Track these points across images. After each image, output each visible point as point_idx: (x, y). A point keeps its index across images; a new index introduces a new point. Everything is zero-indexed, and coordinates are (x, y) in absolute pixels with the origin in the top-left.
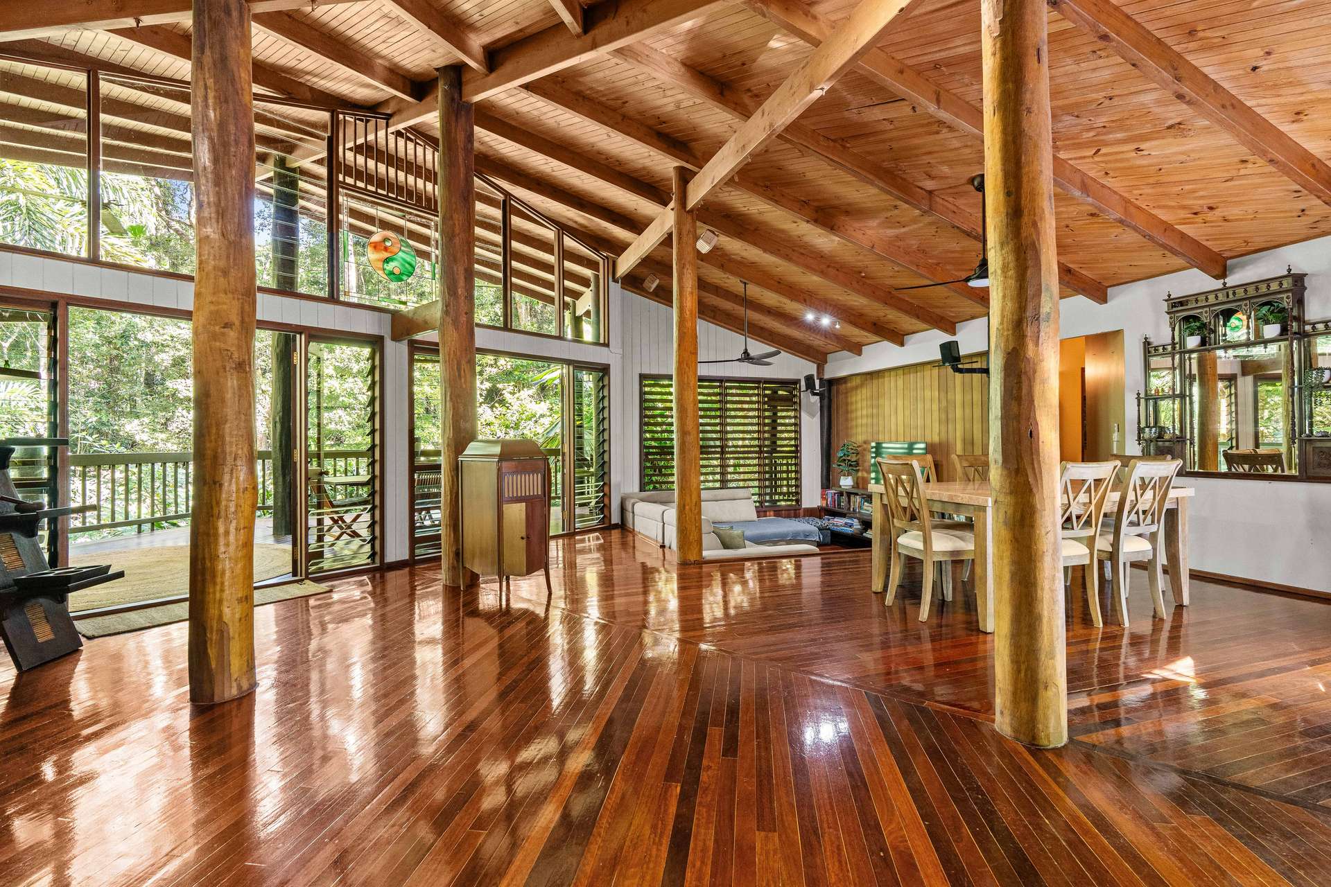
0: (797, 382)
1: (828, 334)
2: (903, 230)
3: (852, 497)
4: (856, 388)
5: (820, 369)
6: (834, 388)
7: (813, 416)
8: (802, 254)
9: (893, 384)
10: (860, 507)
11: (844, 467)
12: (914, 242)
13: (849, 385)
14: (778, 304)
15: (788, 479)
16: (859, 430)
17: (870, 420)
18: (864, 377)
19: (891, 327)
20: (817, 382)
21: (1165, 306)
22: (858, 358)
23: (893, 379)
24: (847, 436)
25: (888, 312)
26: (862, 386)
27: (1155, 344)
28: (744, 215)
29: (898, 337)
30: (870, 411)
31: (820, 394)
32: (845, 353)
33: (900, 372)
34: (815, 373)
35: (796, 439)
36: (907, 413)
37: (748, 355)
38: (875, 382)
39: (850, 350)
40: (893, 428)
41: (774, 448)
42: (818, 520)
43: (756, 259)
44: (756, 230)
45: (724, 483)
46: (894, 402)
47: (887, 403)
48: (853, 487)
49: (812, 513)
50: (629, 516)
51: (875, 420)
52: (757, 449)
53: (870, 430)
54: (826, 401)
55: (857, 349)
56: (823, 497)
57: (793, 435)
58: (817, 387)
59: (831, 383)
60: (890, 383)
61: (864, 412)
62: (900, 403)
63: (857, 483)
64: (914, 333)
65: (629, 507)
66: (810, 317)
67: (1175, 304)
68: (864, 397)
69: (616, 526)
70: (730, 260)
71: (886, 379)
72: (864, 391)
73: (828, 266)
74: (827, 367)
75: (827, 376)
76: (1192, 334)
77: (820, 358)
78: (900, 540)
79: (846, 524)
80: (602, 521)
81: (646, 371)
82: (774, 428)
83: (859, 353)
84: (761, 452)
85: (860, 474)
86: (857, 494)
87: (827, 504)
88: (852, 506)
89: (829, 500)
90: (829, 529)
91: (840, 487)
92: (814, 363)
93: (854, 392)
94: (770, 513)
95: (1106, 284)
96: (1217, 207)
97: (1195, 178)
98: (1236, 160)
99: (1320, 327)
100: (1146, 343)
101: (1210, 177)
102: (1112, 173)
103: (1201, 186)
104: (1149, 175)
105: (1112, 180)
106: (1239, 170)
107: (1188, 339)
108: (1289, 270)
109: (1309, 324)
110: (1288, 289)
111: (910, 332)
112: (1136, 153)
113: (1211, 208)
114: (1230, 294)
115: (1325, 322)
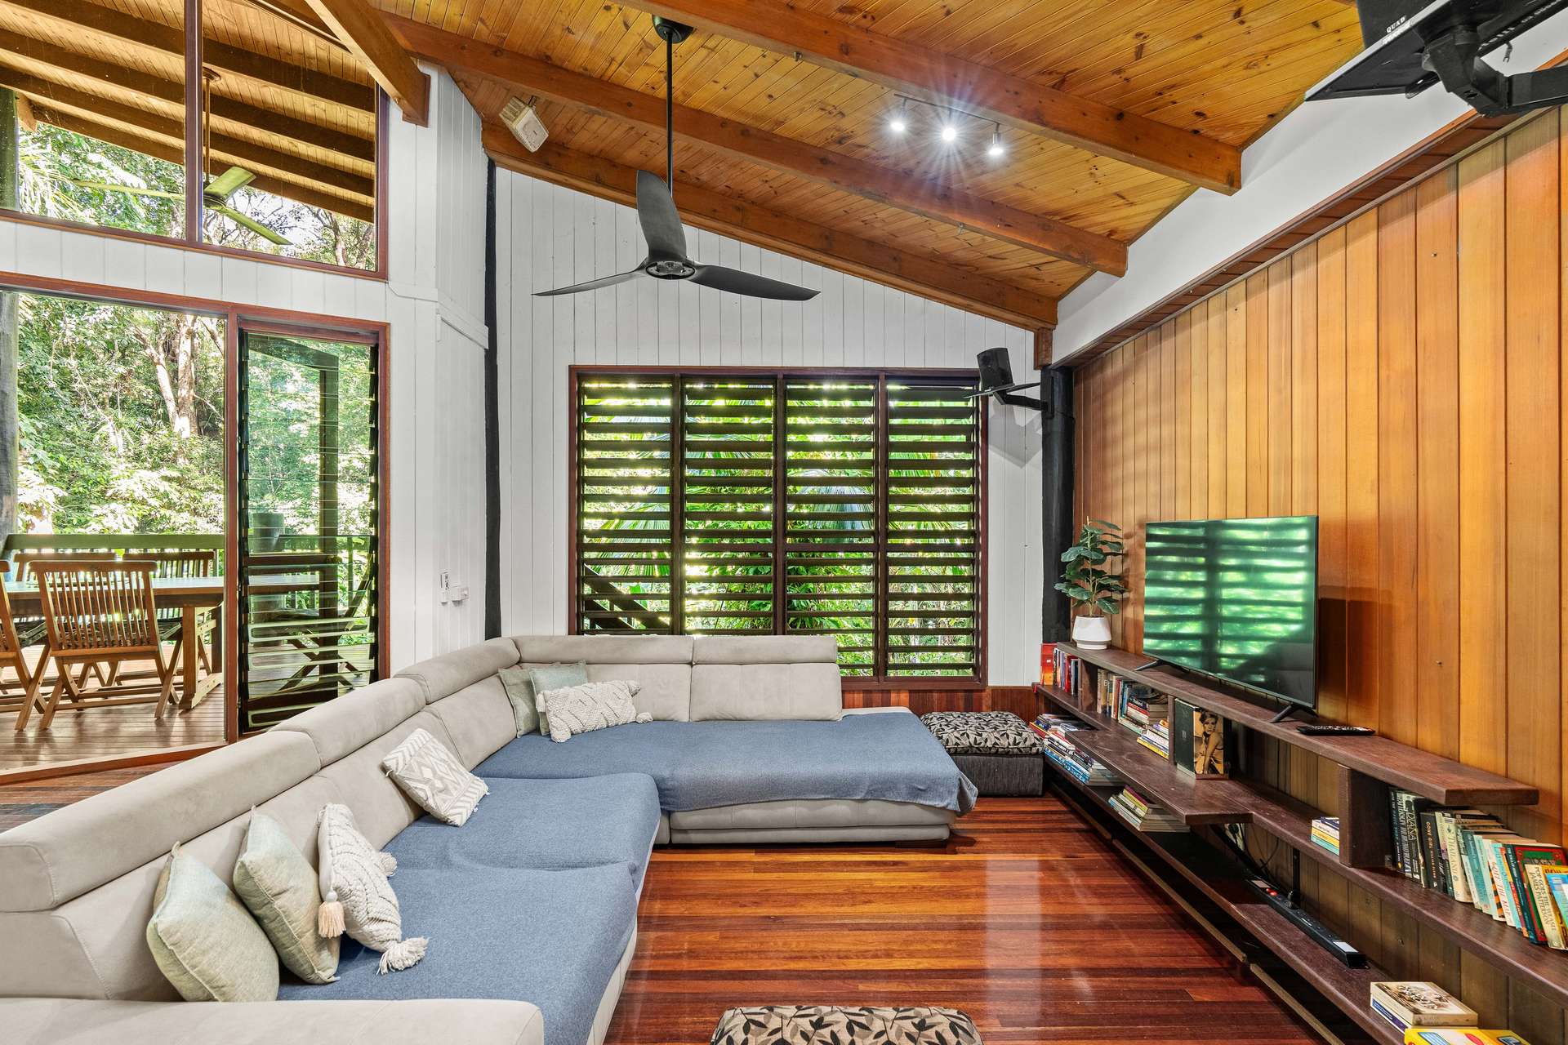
3: (1102, 680)
4: (1124, 375)
5: (1043, 341)
6: (1076, 381)
7: (1022, 459)
10: (1119, 710)
11: (1085, 591)
16: (1129, 490)
17: (1153, 460)
22: (1117, 281)
24: (1103, 508)
26: (1137, 361)
30: (1155, 432)
31: (1043, 404)
32: (1099, 277)
34: (1030, 351)
39: (1105, 266)
40: (1214, 475)
46: (1218, 393)
47: (1198, 402)
48: (1108, 648)
49: (1010, 701)
51: (1167, 460)
53: (1153, 488)
54: (1058, 423)
55: (1114, 254)
56: (1047, 662)
61: (1142, 439)
62: (1237, 394)
68: (1142, 395)
72: (1141, 378)
74: (1058, 334)
81: (586, 359)
83: (1121, 268)
85: (1129, 612)
87: (1055, 681)
88: (1101, 703)
89: (1060, 671)
90: (1043, 755)
91: (1074, 644)
92: (1025, 326)
93: (1119, 389)
94: (899, 691)
111: (1262, 117)
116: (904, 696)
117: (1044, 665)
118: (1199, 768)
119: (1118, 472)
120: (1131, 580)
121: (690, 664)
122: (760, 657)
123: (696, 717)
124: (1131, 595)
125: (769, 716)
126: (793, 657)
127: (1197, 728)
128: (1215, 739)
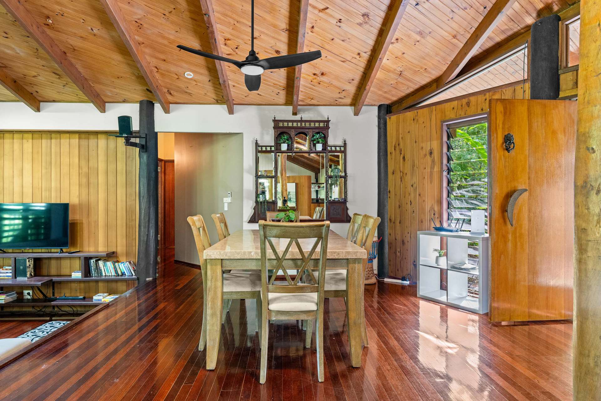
9: (17, 146)
23: (17, 142)
25: (43, 73)
27: (261, 145)
64: (56, 101)
67: (277, 123)
76: (284, 143)
95: (234, 102)
96: (325, 75)
97: (337, 53)
98: (358, 51)
99: (333, 149)
100: (257, 144)
101: (341, 56)
102: (315, 28)
103: (333, 59)
104: (325, 40)
105: (310, 33)
106: (353, 58)
107: (282, 145)
108: (328, 118)
109: (329, 146)
110: (327, 128)
111: (51, 100)
112: (337, 22)
113: (322, 74)
114: (303, 124)
115: (335, 147)
118: (28, 275)
127: (28, 264)
128: (32, 266)
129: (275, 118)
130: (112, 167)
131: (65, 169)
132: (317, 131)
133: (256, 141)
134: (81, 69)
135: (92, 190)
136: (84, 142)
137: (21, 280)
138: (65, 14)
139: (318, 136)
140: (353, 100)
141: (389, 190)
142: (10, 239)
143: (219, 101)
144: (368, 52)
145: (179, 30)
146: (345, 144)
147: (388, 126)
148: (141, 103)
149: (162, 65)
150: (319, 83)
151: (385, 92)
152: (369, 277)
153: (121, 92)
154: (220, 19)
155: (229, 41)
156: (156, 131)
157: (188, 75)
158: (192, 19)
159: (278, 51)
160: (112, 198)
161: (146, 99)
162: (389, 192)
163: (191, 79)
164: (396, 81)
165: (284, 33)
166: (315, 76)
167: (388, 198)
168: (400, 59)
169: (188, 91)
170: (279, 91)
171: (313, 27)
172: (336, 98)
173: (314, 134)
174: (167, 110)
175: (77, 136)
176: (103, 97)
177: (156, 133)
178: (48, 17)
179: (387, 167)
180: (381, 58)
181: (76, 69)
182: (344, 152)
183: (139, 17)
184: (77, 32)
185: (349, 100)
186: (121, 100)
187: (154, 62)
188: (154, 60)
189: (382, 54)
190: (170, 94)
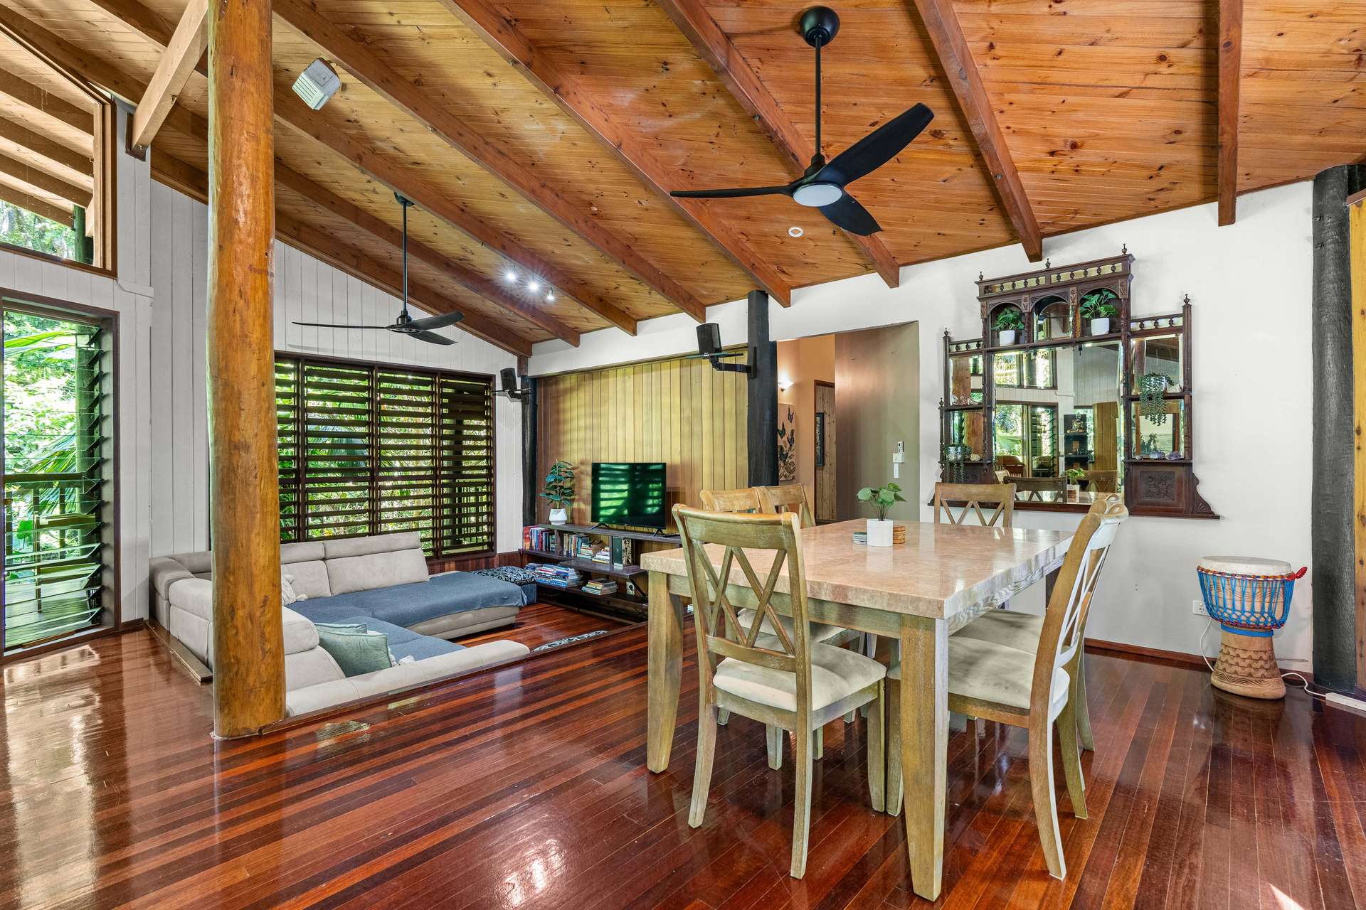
0: (489, 379)
1: (535, 311)
2: (668, 123)
3: (566, 537)
4: (571, 390)
5: (523, 362)
6: (540, 391)
7: (511, 426)
8: (500, 152)
9: (620, 386)
10: (576, 550)
11: (555, 497)
12: (679, 152)
13: (561, 386)
14: (461, 253)
15: (477, 504)
16: (574, 446)
17: (589, 434)
18: (581, 375)
19: (622, 306)
20: (518, 380)
21: (976, 291)
22: (575, 349)
23: (619, 378)
24: (558, 454)
25: (621, 281)
26: (579, 386)
27: (956, 339)
28: (389, 37)
29: (628, 321)
30: (589, 421)
31: (523, 397)
32: (559, 342)
33: (630, 370)
34: (515, 366)
35: (487, 458)
36: (639, 424)
37: (409, 319)
38: (596, 382)
39: (565, 338)
40: (620, 444)
41: (457, 469)
42: (518, 570)
43: (420, 155)
44: (417, 82)
45: (375, 527)
46: (621, 411)
47: (612, 411)
48: (567, 523)
49: (510, 559)
50: (162, 604)
51: (596, 434)
52: (429, 473)
53: (589, 446)
54: (529, 408)
55: (572, 335)
56: (526, 537)
57: (483, 453)
58: (519, 387)
59: (537, 381)
60: (616, 385)
61: (582, 423)
62: (629, 412)
63: (572, 518)
64: (650, 317)
65: (161, 588)
66: (510, 277)
67: (986, 288)
68: (581, 402)
69: (135, 626)
70: (374, 151)
71: (611, 380)
72: (581, 395)
73: (543, 186)
74: (531, 360)
75: (533, 371)
76: (1006, 328)
77: (521, 345)
78: (720, 680)
79: (558, 573)
80: (97, 620)
82: (459, 442)
83: (576, 343)
84: (435, 477)
85: (575, 505)
86: (571, 533)
87: (531, 546)
88: (566, 550)
89: (534, 541)
90: (535, 582)
91: (550, 523)
92: (514, 353)
93: (568, 396)
94: (449, 562)
95: (899, 262)
96: (1082, 145)
97: (1092, 83)
98: (1155, 53)
99: (1149, 325)
100: (947, 339)
101: (1107, 83)
102: (998, 45)
103: (1086, 100)
104: (1041, 63)
105: (990, 62)
106: (1147, 74)
107: (1002, 333)
108: (1125, 250)
109: (1136, 321)
110: (1126, 275)
111: (646, 316)
112: (1050, 6)
113: (1074, 146)
114: (1054, 277)
115: (1156, 319)
116: (453, 565)
117: (525, 538)
118: (625, 562)
119: (568, 437)
120: (576, 490)
121: (324, 559)
122: (374, 550)
123: (336, 592)
124: (576, 497)
125: (386, 585)
126: (394, 547)
127: (624, 547)
128: (629, 549)
129: (981, 277)
130: (718, 405)
131: (666, 416)
132: (1093, 287)
133: (946, 333)
134: (656, 265)
135: (695, 442)
136: (686, 370)
137: (618, 567)
138: (604, 193)
139: (1094, 300)
140: (1205, 183)
141: (1359, 427)
142: (611, 511)
143: (869, 267)
144: (1190, 42)
145: (743, 160)
146: (1187, 307)
147: (1352, 231)
148: (750, 296)
149: (751, 228)
150: (1077, 171)
151: (1321, 132)
152: (1250, 675)
153: (717, 286)
154: (796, 113)
155: (831, 148)
156: (771, 339)
157: (794, 232)
158: (752, 132)
159: (935, 131)
160: (719, 455)
161: (755, 289)
162: (1359, 432)
163: (802, 238)
164: (1351, 86)
165: (929, 89)
166: (1056, 158)
167: (1353, 450)
168: (1330, 14)
169: (806, 260)
170: (983, 216)
171: (991, 47)
172: (1148, 193)
173: (1086, 297)
174: (786, 302)
175: (678, 363)
176: (700, 299)
177: (774, 344)
178: (591, 204)
179: (1351, 354)
180: (1228, 44)
181: (651, 266)
182: (1186, 329)
183: (682, 161)
184: (626, 212)
185: (1195, 190)
186: (724, 299)
187: (735, 226)
188: (734, 222)
189: (1228, 30)
190: (784, 272)
